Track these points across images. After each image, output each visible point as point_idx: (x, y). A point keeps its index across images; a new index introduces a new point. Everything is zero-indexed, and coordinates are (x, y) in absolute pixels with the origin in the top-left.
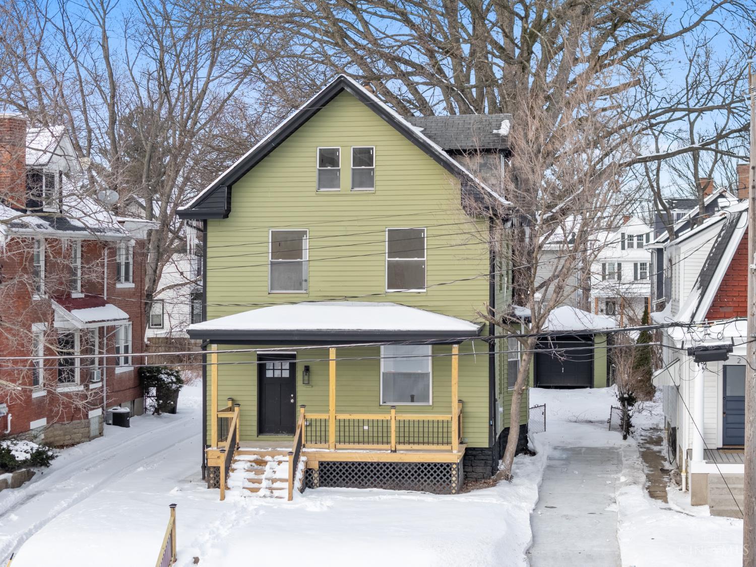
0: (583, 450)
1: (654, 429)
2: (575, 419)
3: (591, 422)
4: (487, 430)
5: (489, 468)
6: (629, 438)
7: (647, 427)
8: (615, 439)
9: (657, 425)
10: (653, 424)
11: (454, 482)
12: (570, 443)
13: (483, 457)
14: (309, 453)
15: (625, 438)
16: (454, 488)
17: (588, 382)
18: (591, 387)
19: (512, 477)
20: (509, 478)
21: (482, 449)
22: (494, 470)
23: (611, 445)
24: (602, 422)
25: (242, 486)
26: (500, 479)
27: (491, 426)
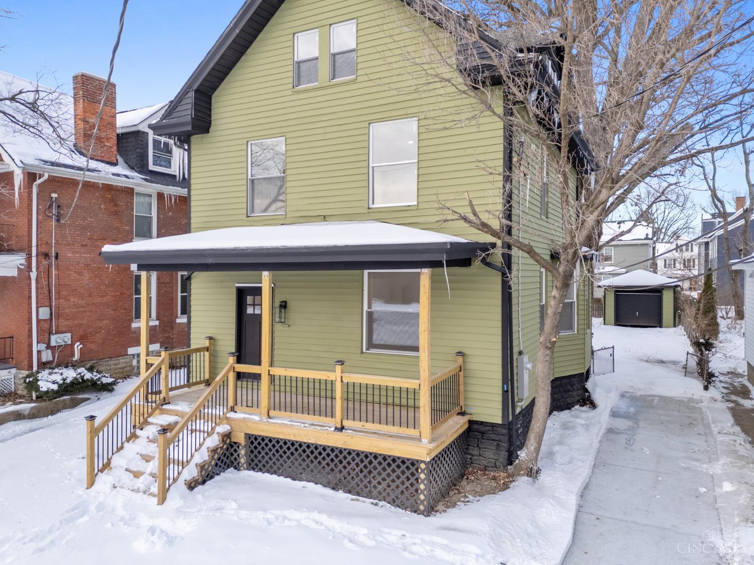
0: (656, 400)
1: (732, 373)
2: (645, 358)
3: (662, 362)
4: (500, 398)
5: (504, 454)
6: (711, 388)
7: (725, 371)
8: (693, 387)
9: (735, 369)
10: (730, 368)
11: (422, 492)
12: (640, 389)
13: (493, 436)
14: (234, 420)
15: (706, 388)
16: (422, 502)
17: (657, 322)
18: (660, 327)
19: (538, 471)
20: (533, 473)
21: (493, 425)
22: (511, 458)
23: (690, 396)
24: (674, 363)
25: (125, 466)
26: (519, 475)
27: (505, 392)
